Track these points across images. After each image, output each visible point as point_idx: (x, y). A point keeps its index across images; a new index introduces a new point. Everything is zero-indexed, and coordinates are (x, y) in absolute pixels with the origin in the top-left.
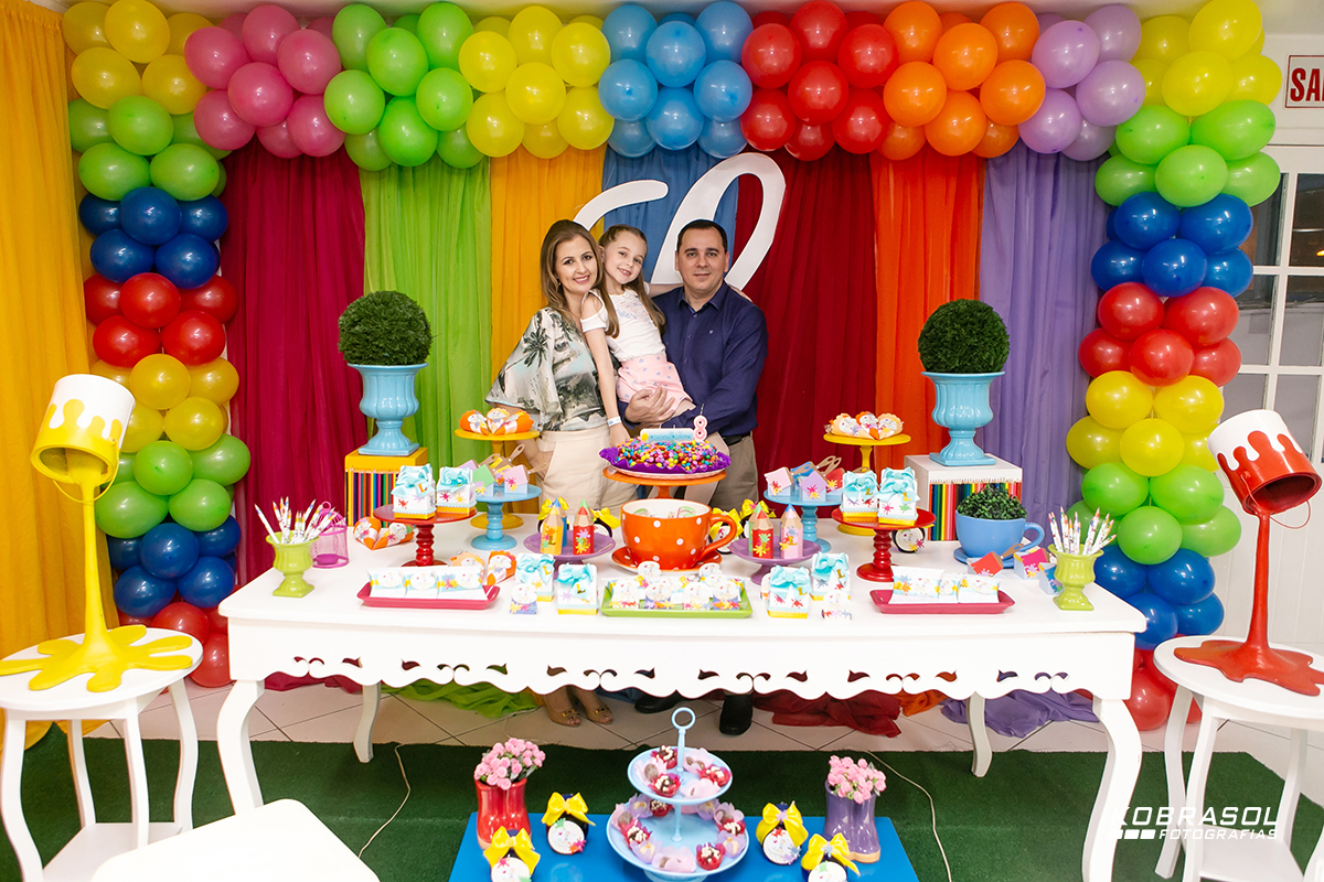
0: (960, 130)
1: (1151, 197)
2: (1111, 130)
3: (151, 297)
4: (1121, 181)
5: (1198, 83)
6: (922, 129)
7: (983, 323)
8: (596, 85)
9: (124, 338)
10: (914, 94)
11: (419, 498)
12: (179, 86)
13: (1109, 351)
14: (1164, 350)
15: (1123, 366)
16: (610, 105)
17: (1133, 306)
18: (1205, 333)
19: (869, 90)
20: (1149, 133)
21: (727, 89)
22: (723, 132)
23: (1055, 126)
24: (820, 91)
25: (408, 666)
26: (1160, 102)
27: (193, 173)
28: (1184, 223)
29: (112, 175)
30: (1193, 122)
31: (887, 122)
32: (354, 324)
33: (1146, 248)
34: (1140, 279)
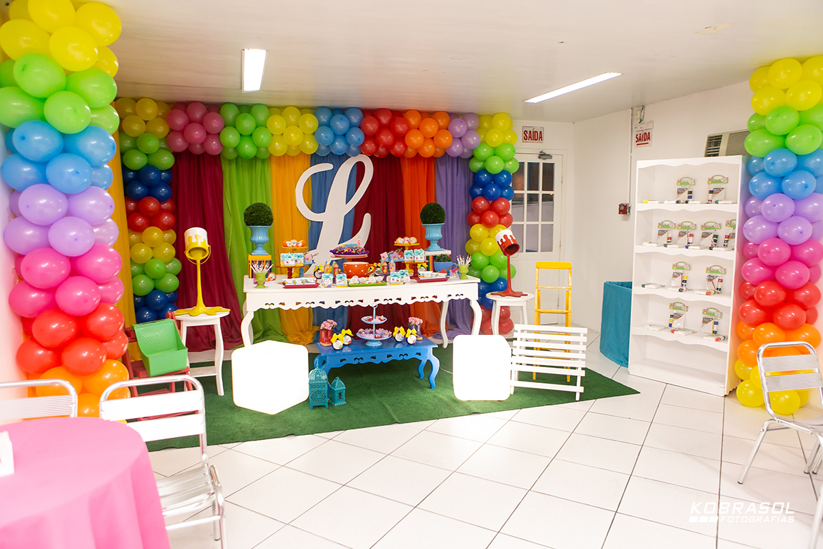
0: (429, 150)
1: (484, 170)
2: (472, 151)
3: (152, 205)
4: (476, 166)
5: (495, 138)
6: (416, 150)
7: (438, 209)
8: (314, 134)
9: (140, 221)
10: (415, 140)
11: (292, 260)
12: (162, 129)
13: (476, 218)
14: (491, 216)
15: (480, 222)
16: (319, 140)
17: (482, 203)
18: (501, 211)
19: (400, 138)
20: (483, 152)
21: (357, 137)
22: (353, 149)
23: (456, 149)
24: (386, 138)
25: (297, 304)
26: (484, 142)
27: (167, 160)
28: (494, 178)
29: (137, 161)
30: (494, 149)
31: (406, 146)
32: (252, 213)
33: (484, 186)
34: (483, 195)
